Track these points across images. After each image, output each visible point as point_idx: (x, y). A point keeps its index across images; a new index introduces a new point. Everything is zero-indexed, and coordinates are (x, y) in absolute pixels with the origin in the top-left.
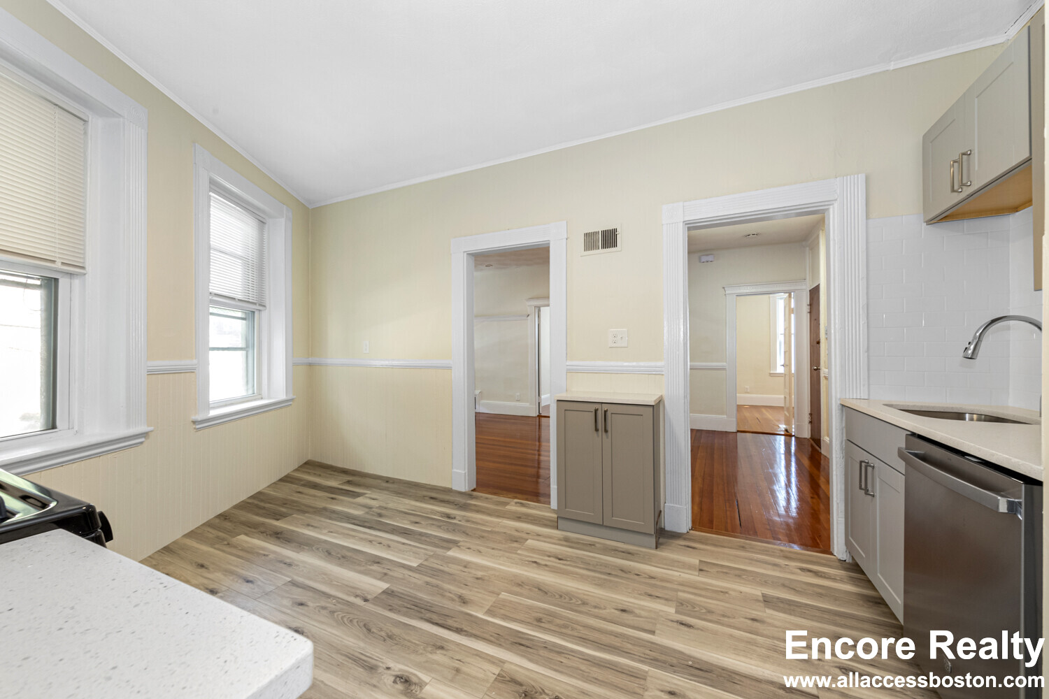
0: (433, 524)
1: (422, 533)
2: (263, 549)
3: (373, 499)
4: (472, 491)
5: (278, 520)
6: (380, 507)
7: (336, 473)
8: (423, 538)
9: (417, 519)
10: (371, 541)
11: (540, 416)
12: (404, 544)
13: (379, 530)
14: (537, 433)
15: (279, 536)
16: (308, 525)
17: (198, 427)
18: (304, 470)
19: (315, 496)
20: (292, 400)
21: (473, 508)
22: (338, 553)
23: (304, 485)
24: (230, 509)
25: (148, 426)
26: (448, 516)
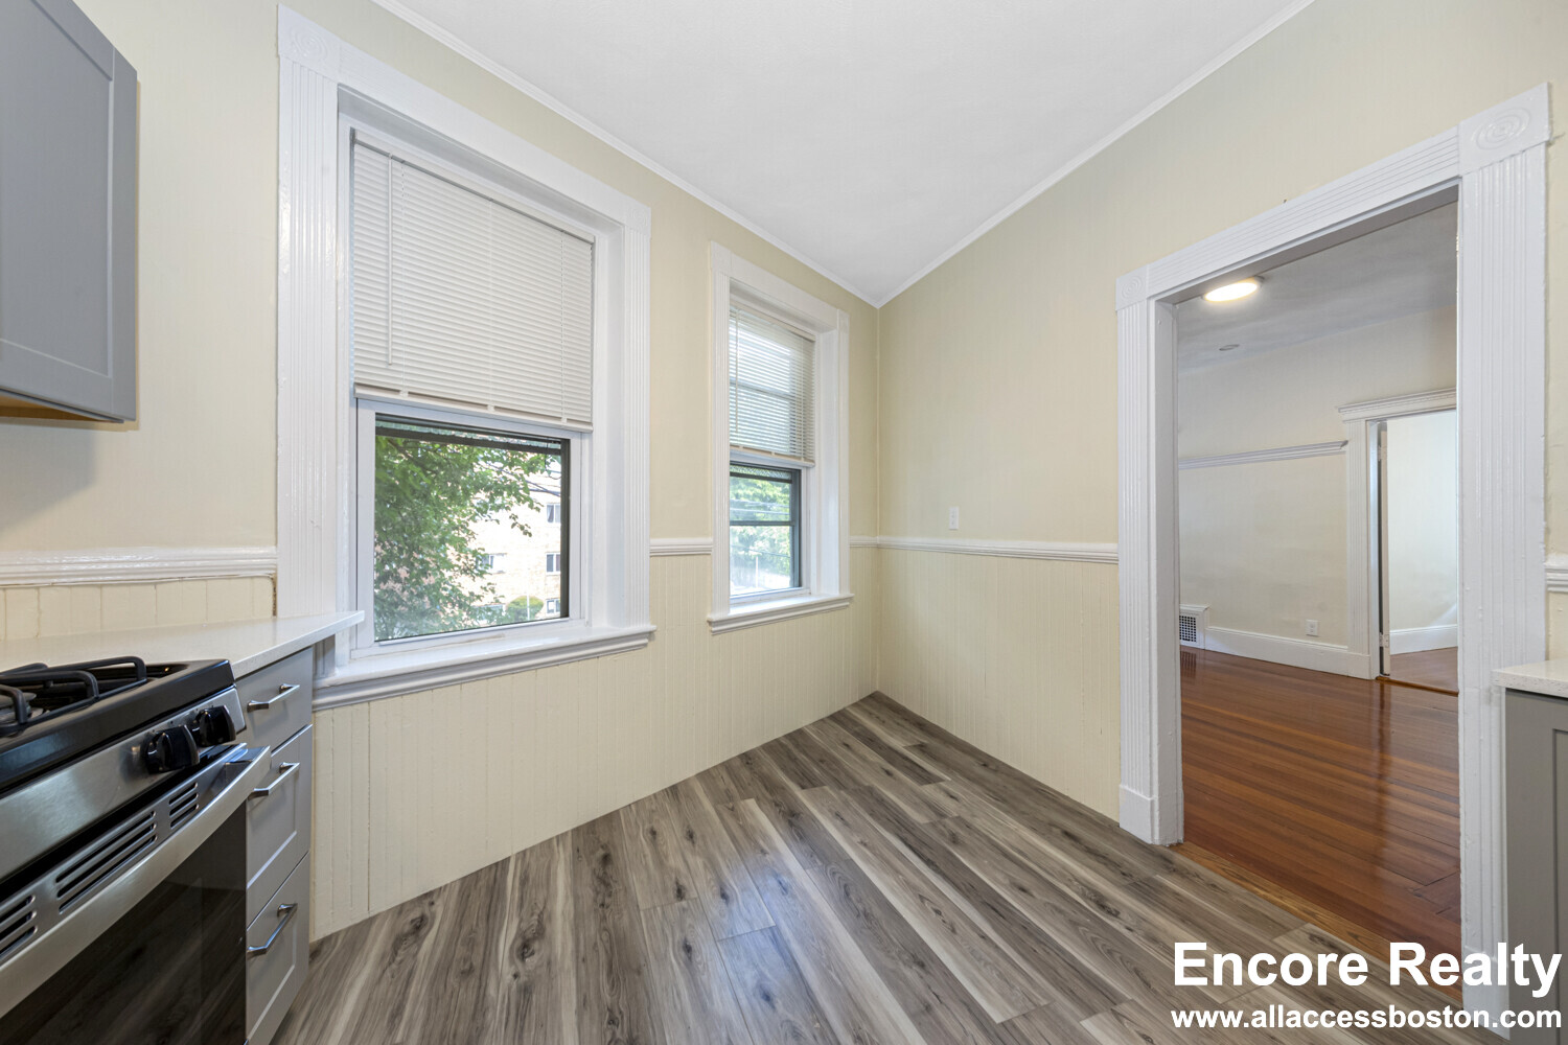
0: (1061, 912)
1: (1029, 923)
2: (765, 836)
3: (952, 797)
4: (1171, 846)
5: (803, 788)
6: (959, 820)
7: (907, 725)
8: (1031, 943)
9: (1026, 880)
10: (921, 897)
11: (1383, 681)
12: (984, 937)
13: (945, 877)
14: (1375, 726)
15: (793, 820)
16: (837, 815)
17: (714, 629)
18: (866, 707)
19: (864, 759)
20: (849, 599)
21: (1170, 901)
22: (860, 901)
23: (857, 735)
24: (758, 748)
25: (653, 623)
26: (1101, 902)
